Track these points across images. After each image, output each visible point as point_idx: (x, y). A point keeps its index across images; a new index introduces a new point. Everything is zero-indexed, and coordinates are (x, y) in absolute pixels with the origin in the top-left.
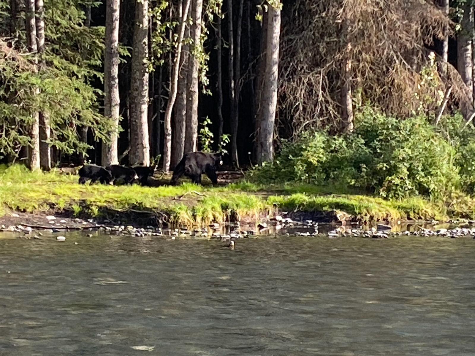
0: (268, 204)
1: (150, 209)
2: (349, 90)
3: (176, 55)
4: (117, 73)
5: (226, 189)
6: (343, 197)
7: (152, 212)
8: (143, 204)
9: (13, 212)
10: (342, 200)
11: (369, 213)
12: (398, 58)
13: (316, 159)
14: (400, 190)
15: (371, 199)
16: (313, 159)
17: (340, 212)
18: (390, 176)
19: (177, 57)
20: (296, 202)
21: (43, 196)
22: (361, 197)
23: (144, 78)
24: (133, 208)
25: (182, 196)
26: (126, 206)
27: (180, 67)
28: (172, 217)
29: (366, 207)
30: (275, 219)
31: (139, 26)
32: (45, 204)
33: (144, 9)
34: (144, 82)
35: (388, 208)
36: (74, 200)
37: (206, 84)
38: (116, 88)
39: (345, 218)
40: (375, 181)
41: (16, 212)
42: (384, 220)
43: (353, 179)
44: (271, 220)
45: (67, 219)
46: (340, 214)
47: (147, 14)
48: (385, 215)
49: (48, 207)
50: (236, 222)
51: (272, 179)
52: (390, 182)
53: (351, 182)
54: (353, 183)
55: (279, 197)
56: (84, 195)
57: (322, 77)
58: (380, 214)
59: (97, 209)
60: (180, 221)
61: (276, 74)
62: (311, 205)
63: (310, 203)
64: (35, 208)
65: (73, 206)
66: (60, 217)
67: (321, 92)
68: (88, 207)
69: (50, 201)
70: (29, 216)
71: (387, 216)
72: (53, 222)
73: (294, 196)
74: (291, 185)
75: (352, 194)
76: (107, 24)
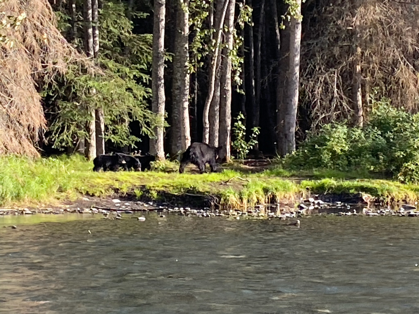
0: (301, 188)
1: (203, 193)
2: (359, 88)
3: (213, 58)
4: (163, 74)
5: (262, 175)
6: (366, 181)
7: (205, 196)
8: (197, 188)
9: (83, 196)
10: (366, 183)
11: (390, 195)
12: (402, 60)
13: (340, 148)
14: (415, 175)
15: (391, 183)
16: (338, 149)
17: (365, 194)
18: (407, 163)
19: (214, 60)
20: (326, 185)
21: (108, 183)
22: (381, 181)
23: (186, 78)
24: (188, 192)
25: (227, 182)
26: (182, 190)
27: (216, 68)
28: (222, 199)
29: (387, 190)
30: (308, 201)
31: (181, 33)
32: (111, 189)
33: (185, 18)
34: (186, 82)
35: (406, 190)
36: (135, 185)
37: (239, 84)
38: (162, 87)
39: (369, 200)
40: (394, 168)
41: (85, 196)
42: (403, 201)
43: (372, 165)
44: (305, 201)
45: (130, 202)
46: (366, 196)
47: (188, 23)
48: (404, 197)
49: (113, 192)
50: (275, 204)
51: (301, 165)
52: (406, 167)
53: (370, 168)
54: (372, 169)
55: (310, 182)
56: (143, 181)
57: (336, 76)
58: (400, 195)
59: (156, 194)
60: (229, 203)
61: (298, 74)
62: (339, 188)
63: (338, 186)
64: (102, 193)
65: (135, 191)
66: (124, 200)
67: (336, 90)
68: (148, 191)
69: (114, 187)
70: (97, 200)
71: (406, 198)
72: (119, 205)
73: (323, 181)
74: (319, 171)
75: (373, 178)
76: (154, 32)
